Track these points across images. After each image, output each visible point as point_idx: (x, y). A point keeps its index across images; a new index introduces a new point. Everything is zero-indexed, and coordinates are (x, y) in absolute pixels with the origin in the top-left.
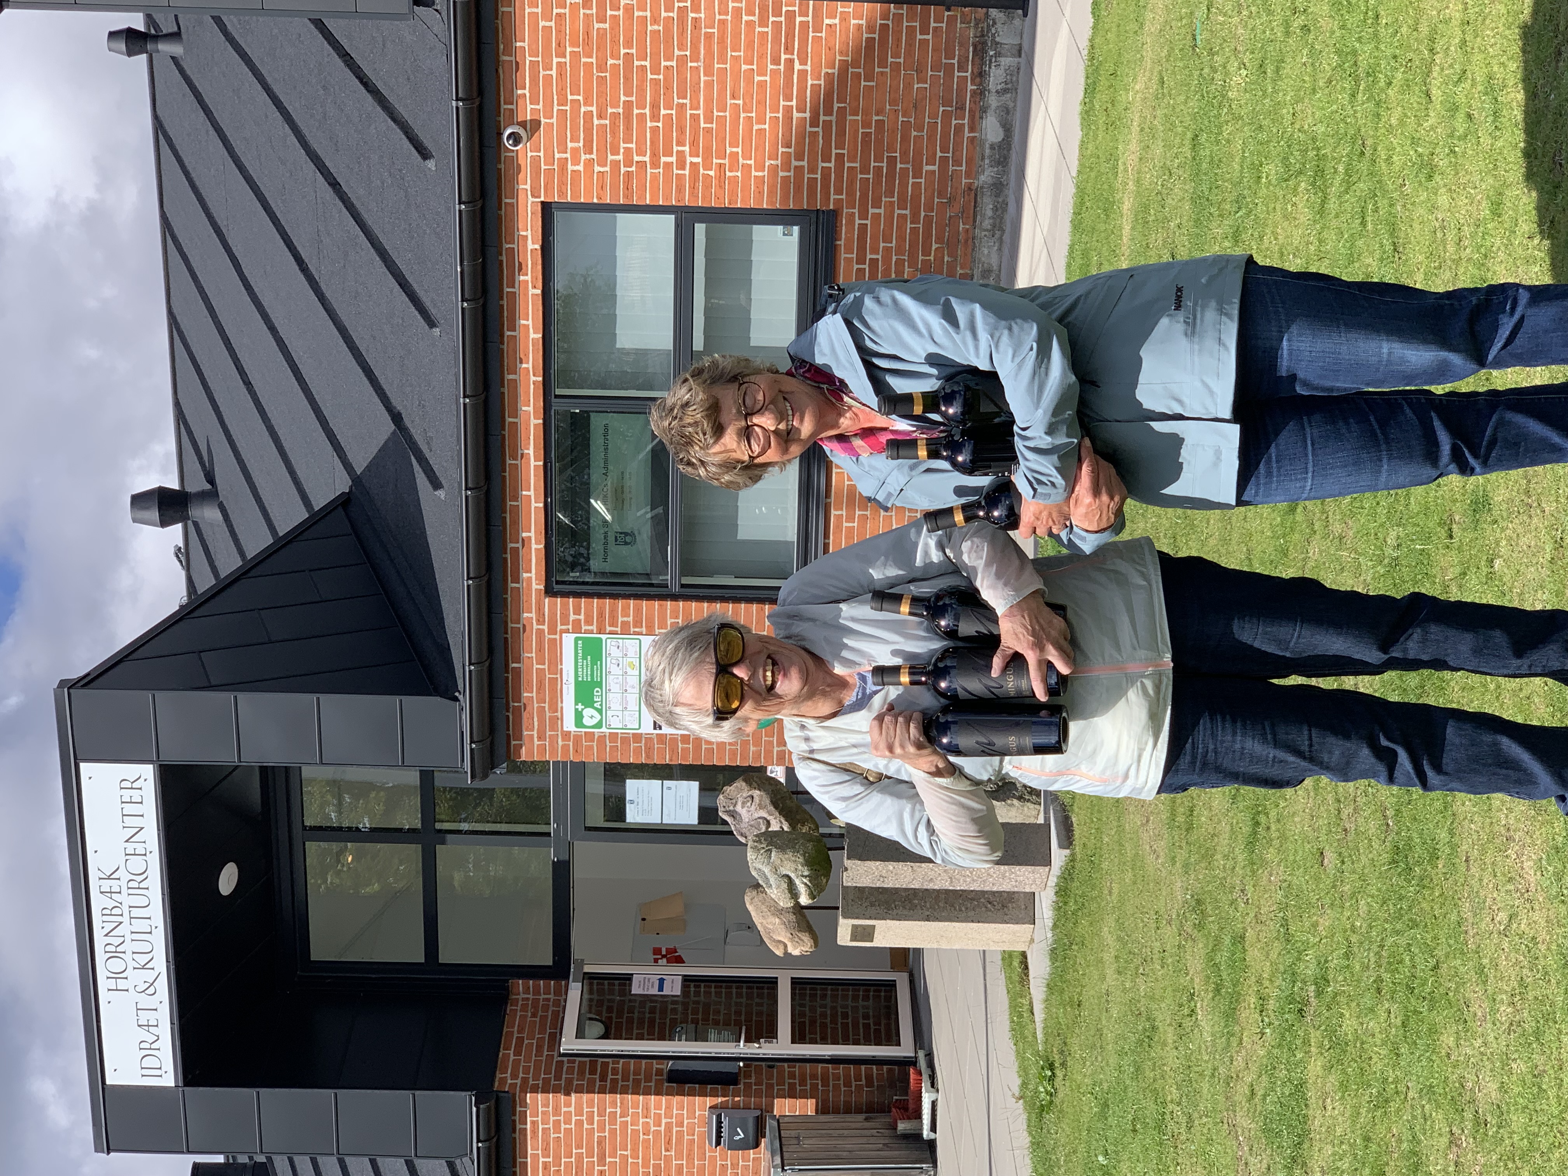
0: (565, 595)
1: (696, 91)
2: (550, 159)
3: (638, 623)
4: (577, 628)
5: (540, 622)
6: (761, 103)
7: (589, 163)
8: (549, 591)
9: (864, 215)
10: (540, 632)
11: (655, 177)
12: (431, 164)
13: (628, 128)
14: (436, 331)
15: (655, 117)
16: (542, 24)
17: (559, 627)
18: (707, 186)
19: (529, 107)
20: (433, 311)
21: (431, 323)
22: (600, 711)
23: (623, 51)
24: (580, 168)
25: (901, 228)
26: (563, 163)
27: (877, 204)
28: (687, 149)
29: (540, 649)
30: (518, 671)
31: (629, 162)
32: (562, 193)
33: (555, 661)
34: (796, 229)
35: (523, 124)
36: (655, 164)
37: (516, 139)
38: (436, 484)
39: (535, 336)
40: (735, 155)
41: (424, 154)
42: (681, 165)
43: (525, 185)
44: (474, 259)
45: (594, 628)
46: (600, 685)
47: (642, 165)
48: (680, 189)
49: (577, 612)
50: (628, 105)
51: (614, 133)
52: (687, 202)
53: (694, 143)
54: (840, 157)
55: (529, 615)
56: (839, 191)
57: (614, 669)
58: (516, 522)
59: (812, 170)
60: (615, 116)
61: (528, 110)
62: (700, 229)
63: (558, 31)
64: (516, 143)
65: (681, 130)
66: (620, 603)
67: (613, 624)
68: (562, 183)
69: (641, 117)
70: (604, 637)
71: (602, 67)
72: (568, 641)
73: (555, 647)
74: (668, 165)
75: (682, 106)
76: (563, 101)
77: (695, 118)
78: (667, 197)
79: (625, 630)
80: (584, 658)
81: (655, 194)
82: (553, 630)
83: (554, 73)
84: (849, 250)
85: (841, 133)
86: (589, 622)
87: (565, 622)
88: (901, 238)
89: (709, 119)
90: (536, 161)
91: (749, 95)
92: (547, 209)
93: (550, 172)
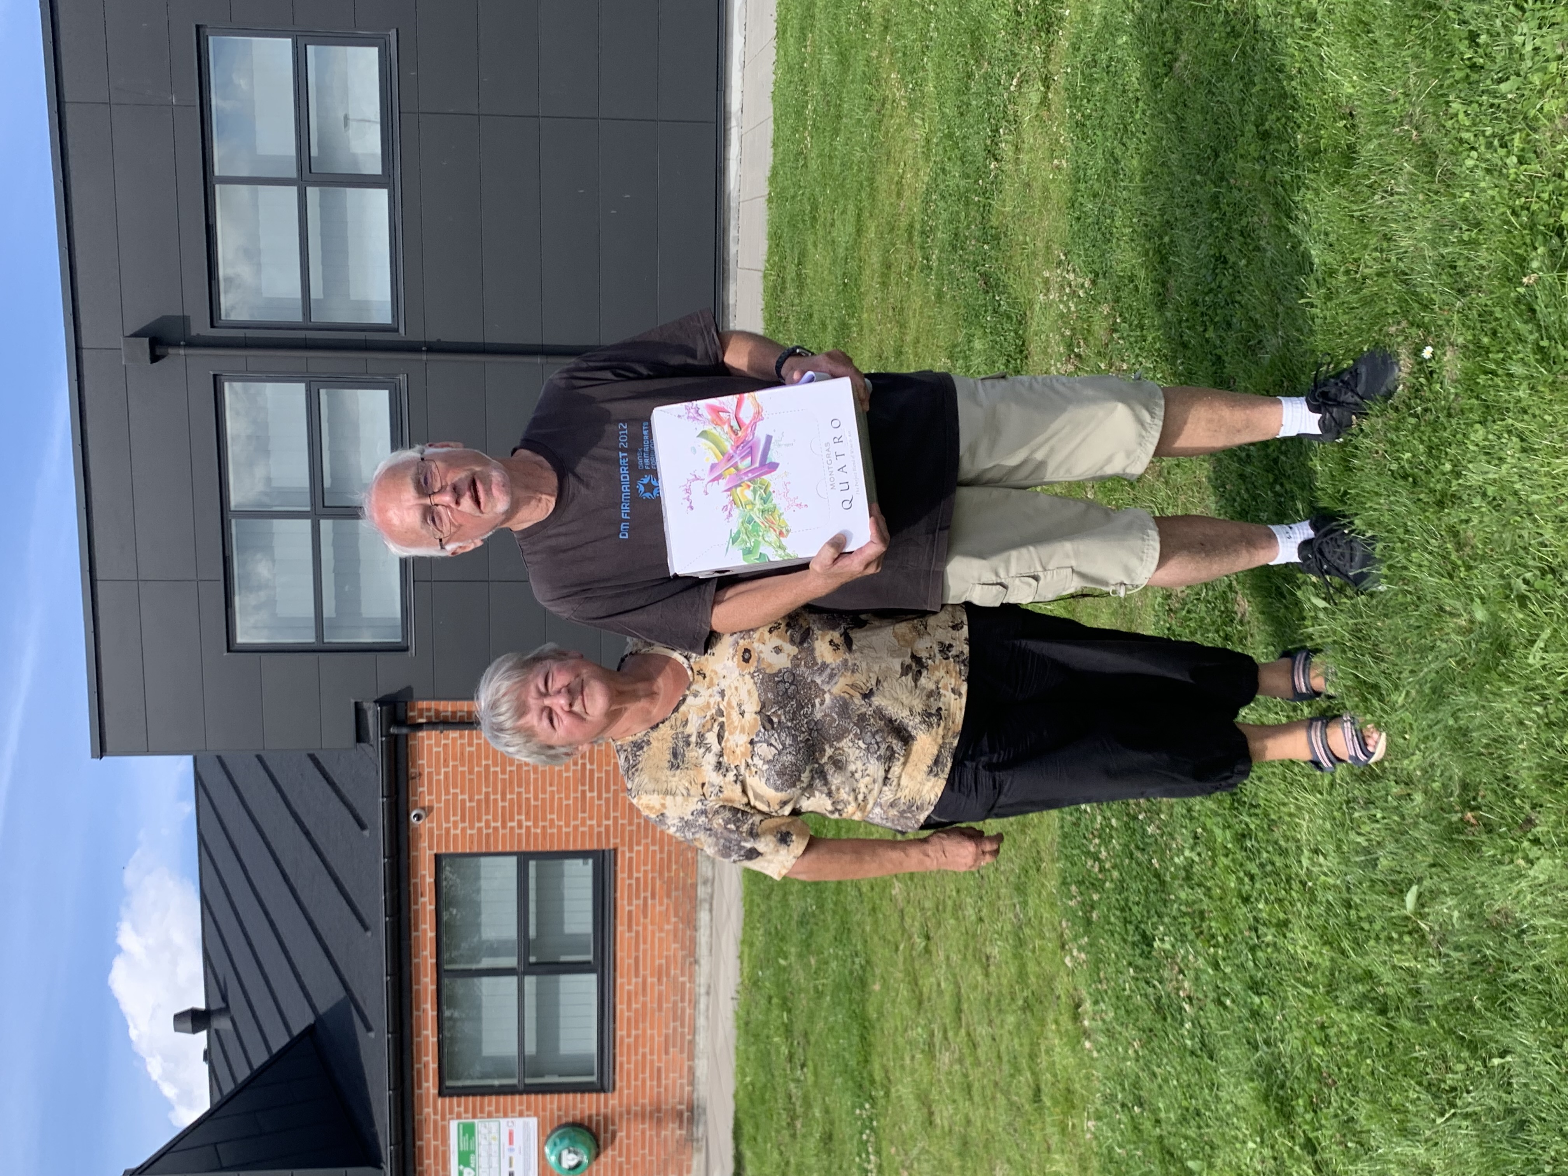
0: (451, 1095)
1: (528, 784)
2: (439, 827)
3: (497, 1111)
4: (459, 1117)
5: (435, 1113)
6: (567, 788)
7: (464, 830)
8: (441, 1094)
9: (631, 850)
10: (435, 1122)
11: (504, 835)
12: (366, 833)
13: (487, 807)
14: (369, 934)
15: (503, 799)
16: (435, 750)
17: (448, 1116)
18: (536, 839)
19: (427, 798)
20: (367, 921)
21: (366, 928)
22: (474, 1169)
23: (484, 763)
24: (459, 832)
25: (653, 857)
26: (448, 830)
27: (638, 844)
28: (523, 817)
29: (435, 1131)
30: (421, 1148)
31: (488, 826)
32: (447, 847)
33: (445, 1140)
34: (590, 861)
35: (423, 808)
36: (504, 826)
37: (419, 817)
38: (369, 1029)
39: (431, 934)
40: (552, 820)
41: (362, 826)
42: (520, 826)
43: (424, 844)
44: (392, 888)
45: (470, 1115)
46: (474, 1152)
47: (496, 829)
48: (519, 842)
49: (459, 1106)
50: (487, 794)
51: (479, 810)
52: (524, 848)
53: (528, 814)
54: (615, 818)
55: (428, 1110)
56: (615, 837)
57: (483, 1142)
58: (419, 1052)
59: (599, 826)
60: (479, 801)
61: (426, 800)
62: (532, 864)
63: (445, 753)
64: (419, 819)
65: (520, 807)
66: (486, 1099)
67: (482, 1111)
68: (447, 842)
69: (495, 800)
70: (476, 1121)
71: (471, 772)
72: (454, 1126)
73: (445, 1130)
74: (512, 828)
75: (519, 794)
76: (447, 793)
77: (528, 799)
78: (512, 846)
79: (490, 1116)
80: (464, 1135)
81: (504, 845)
82: (443, 1118)
83: (442, 777)
84: (623, 872)
85: (616, 803)
86: (466, 1111)
87: (451, 1112)
88: (654, 864)
89: (536, 799)
90: (431, 830)
91: (560, 784)
92: (438, 858)
93: (439, 836)
